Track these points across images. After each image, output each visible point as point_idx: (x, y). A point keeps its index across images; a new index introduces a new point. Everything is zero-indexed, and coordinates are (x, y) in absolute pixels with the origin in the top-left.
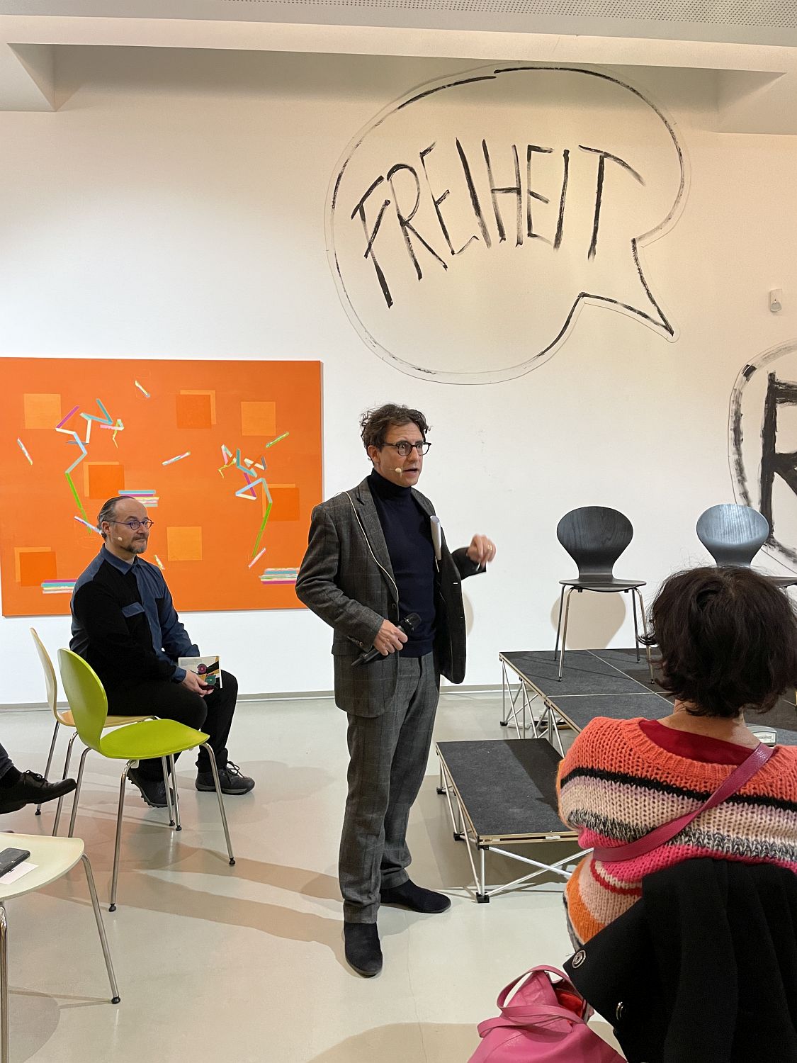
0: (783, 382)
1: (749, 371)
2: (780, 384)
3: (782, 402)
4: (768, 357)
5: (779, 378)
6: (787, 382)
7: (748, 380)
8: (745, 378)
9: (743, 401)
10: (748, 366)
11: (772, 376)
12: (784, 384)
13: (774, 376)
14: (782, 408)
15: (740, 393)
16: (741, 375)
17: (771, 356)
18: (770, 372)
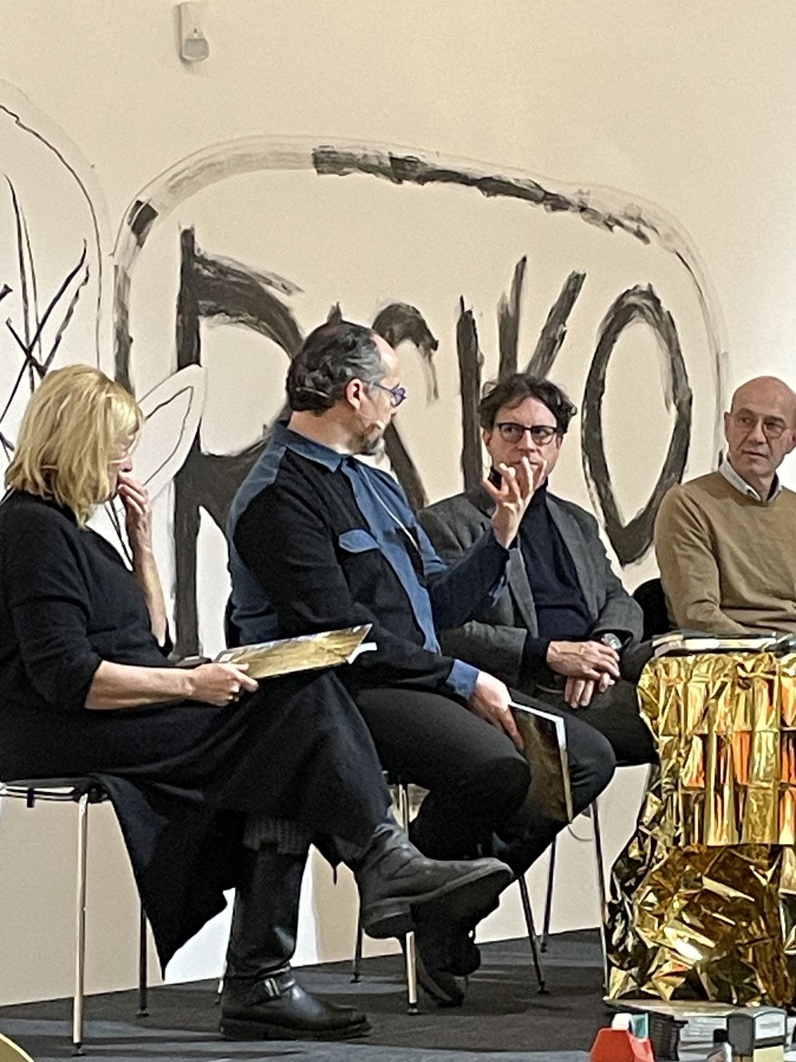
0: (210, 258)
1: (142, 218)
2: (203, 260)
3: (210, 313)
4: (179, 186)
5: (203, 245)
6: (219, 260)
7: (140, 243)
8: (133, 238)
9: (132, 303)
10: (139, 203)
11: (188, 236)
12: (213, 263)
13: (193, 237)
14: (210, 327)
15: (127, 279)
16: (127, 228)
17: (185, 183)
18: (184, 227)
